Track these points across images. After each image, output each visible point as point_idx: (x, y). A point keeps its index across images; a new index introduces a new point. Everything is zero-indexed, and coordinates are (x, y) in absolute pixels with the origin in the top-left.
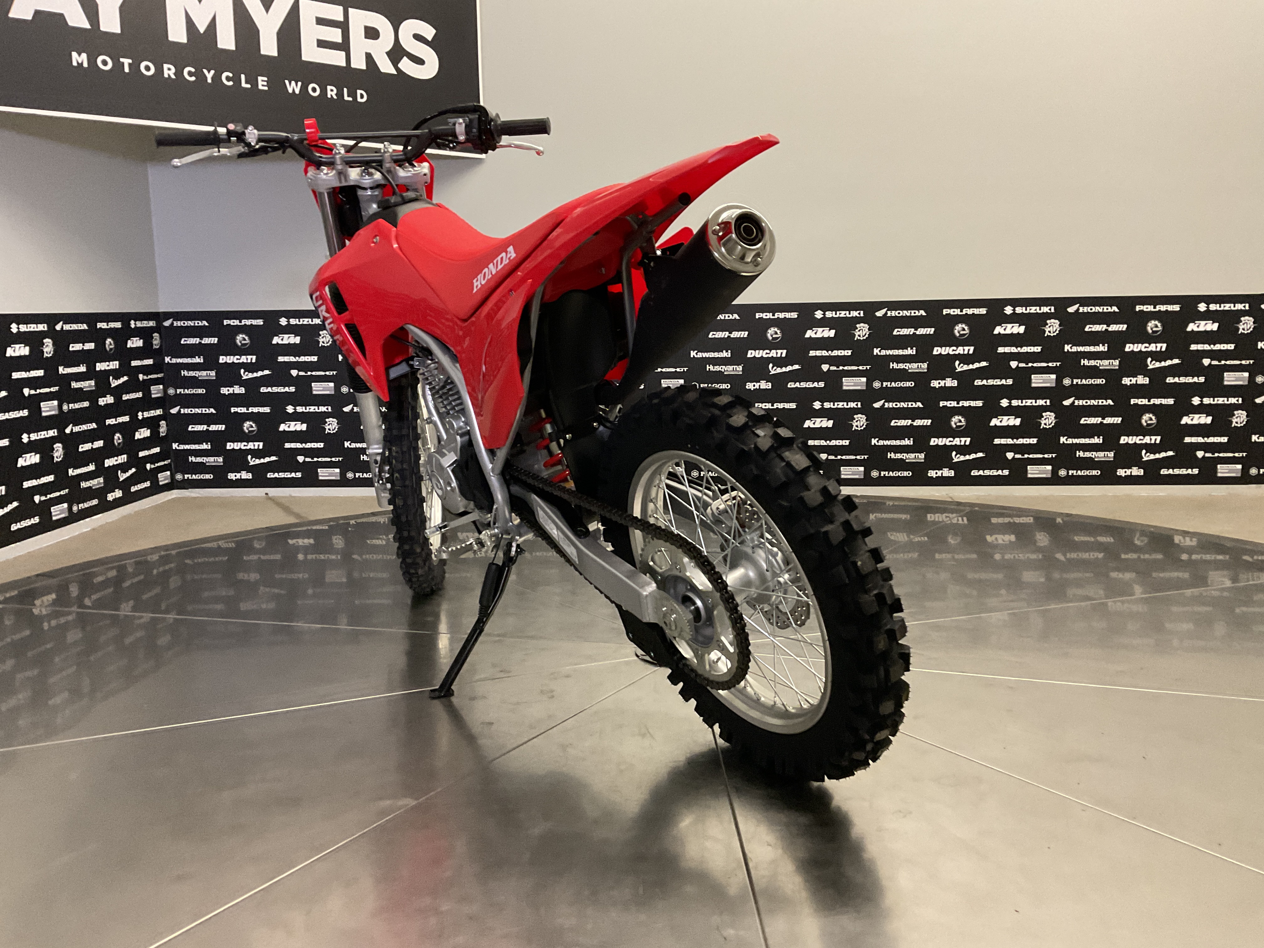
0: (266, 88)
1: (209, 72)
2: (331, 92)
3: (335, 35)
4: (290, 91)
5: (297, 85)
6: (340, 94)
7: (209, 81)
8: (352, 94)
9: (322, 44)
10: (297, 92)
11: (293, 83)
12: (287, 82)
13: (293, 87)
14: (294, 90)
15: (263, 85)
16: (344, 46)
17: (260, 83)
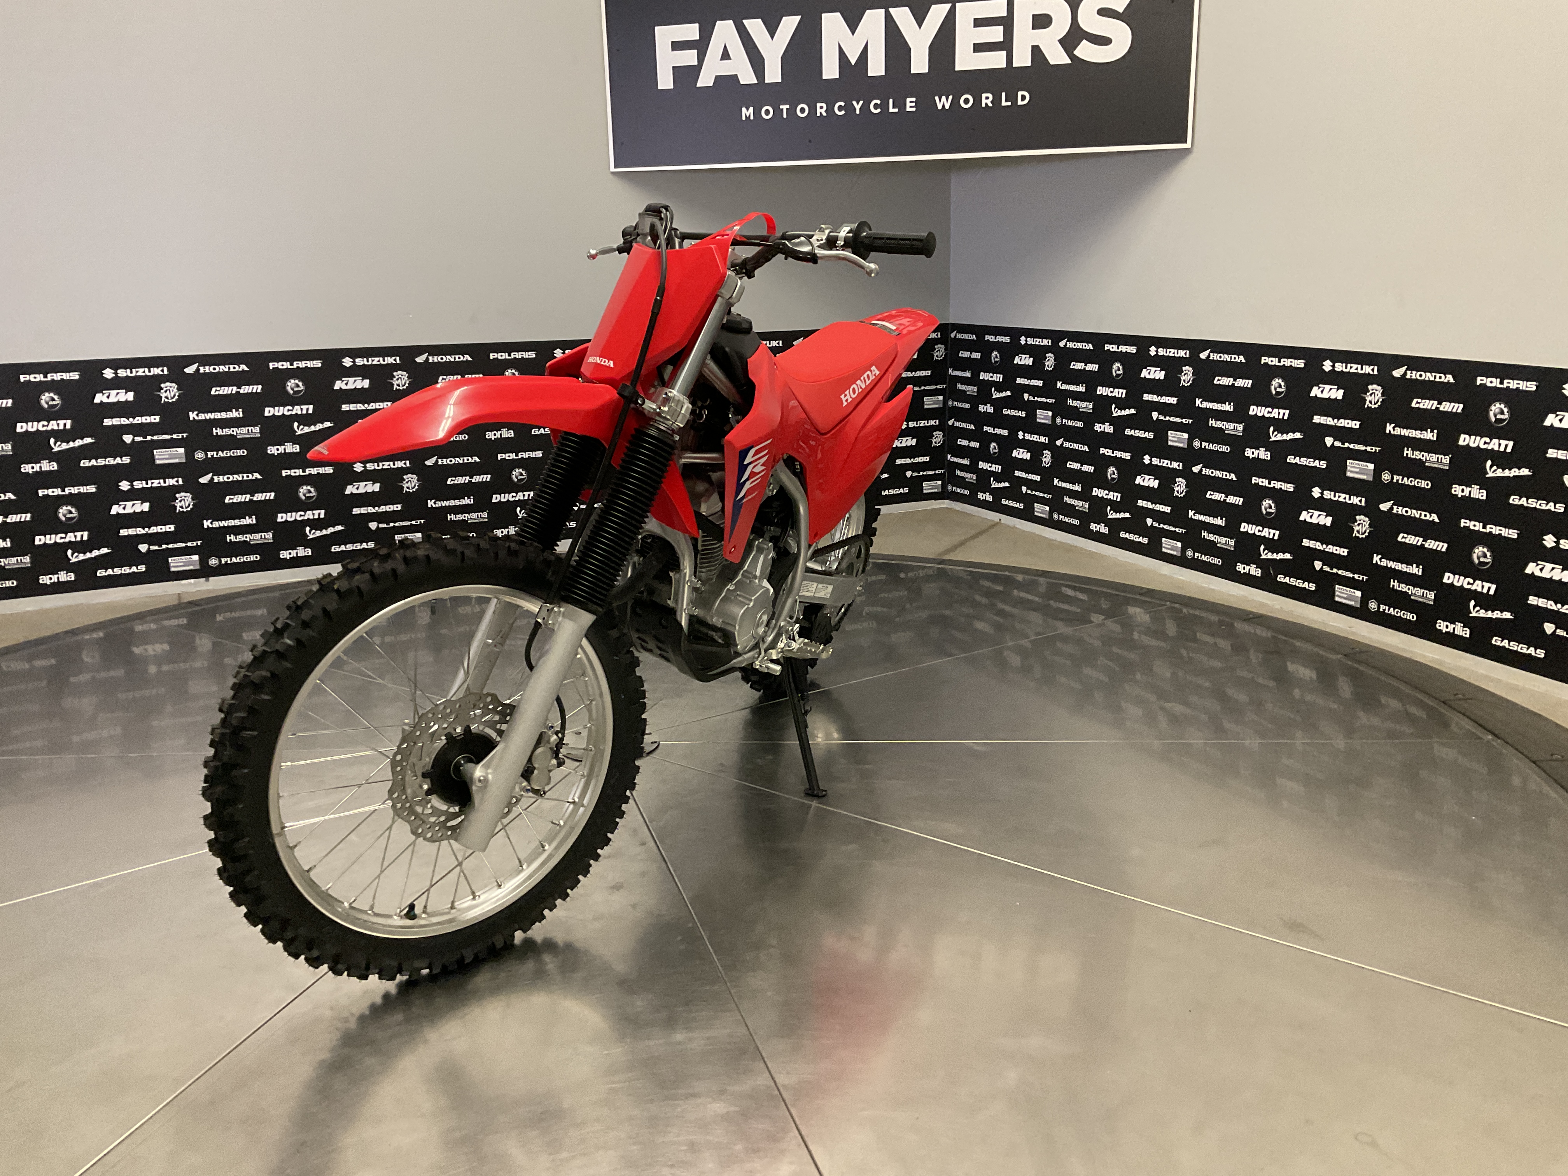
0: (914, 109)
1: (858, 103)
2: (987, 99)
3: (996, 34)
4: (940, 107)
5: (947, 101)
6: (997, 100)
7: (858, 112)
8: (1012, 98)
9: (979, 48)
10: (947, 106)
11: (944, 98)
12: (937, 98)
13: (943, 103)
14: (944, 106)
15: (911, 107)
16: (1006, 45)
17: (908, 104)
